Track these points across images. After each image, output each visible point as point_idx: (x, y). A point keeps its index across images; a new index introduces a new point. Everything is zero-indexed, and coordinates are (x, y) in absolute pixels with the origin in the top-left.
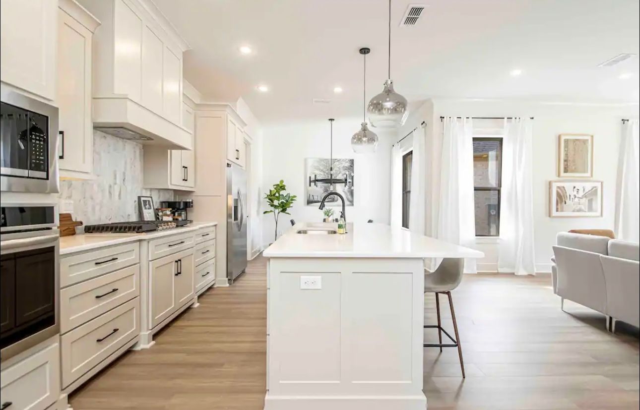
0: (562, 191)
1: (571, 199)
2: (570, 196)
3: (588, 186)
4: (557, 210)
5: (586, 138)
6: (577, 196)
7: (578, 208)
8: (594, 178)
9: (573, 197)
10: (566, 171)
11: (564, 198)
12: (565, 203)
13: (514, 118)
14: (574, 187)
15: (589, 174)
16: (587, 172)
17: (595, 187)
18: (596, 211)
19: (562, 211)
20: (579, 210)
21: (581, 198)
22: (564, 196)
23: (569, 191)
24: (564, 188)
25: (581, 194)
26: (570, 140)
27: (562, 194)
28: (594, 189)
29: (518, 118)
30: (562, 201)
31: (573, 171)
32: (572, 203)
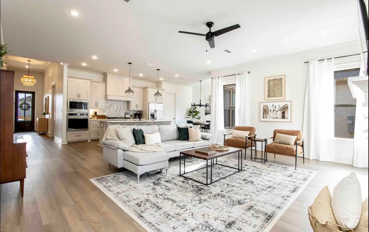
0: (266, 108)
1: (272, 112)
2: (271, 110)
3: (282, 104)
4: (263, 118)
5: (280, 77)
6: (275, 110)
7: (276, 117)
8: (287, 99)
9: (273, 111)
10: (269, 96)
11: (268, 111)
12: (268, 114)
13: (240, 74)
14: (273, 105)
15: (283, 98)
16: (282, 96)
17: (287, 105)
18: (287, 118)
19: (266, 118)
20: (277, 118)
21: (278, 111)
22: (267, 110)
23: (270, 107)
24: (267, 106)
25: (277, 109)
26: (271, 80)
27: (266, 109)
28: (286, 106)
29: (242, 74)
30: (266, 113)
31: (273, 97)
32: (272, 114)
